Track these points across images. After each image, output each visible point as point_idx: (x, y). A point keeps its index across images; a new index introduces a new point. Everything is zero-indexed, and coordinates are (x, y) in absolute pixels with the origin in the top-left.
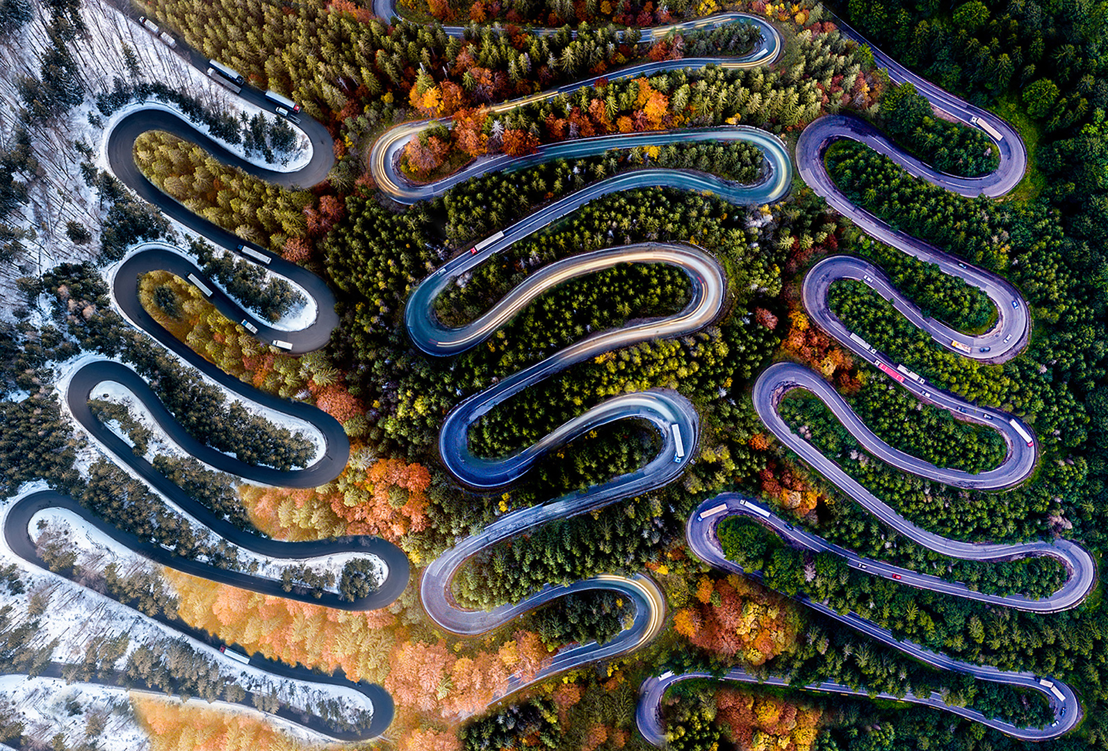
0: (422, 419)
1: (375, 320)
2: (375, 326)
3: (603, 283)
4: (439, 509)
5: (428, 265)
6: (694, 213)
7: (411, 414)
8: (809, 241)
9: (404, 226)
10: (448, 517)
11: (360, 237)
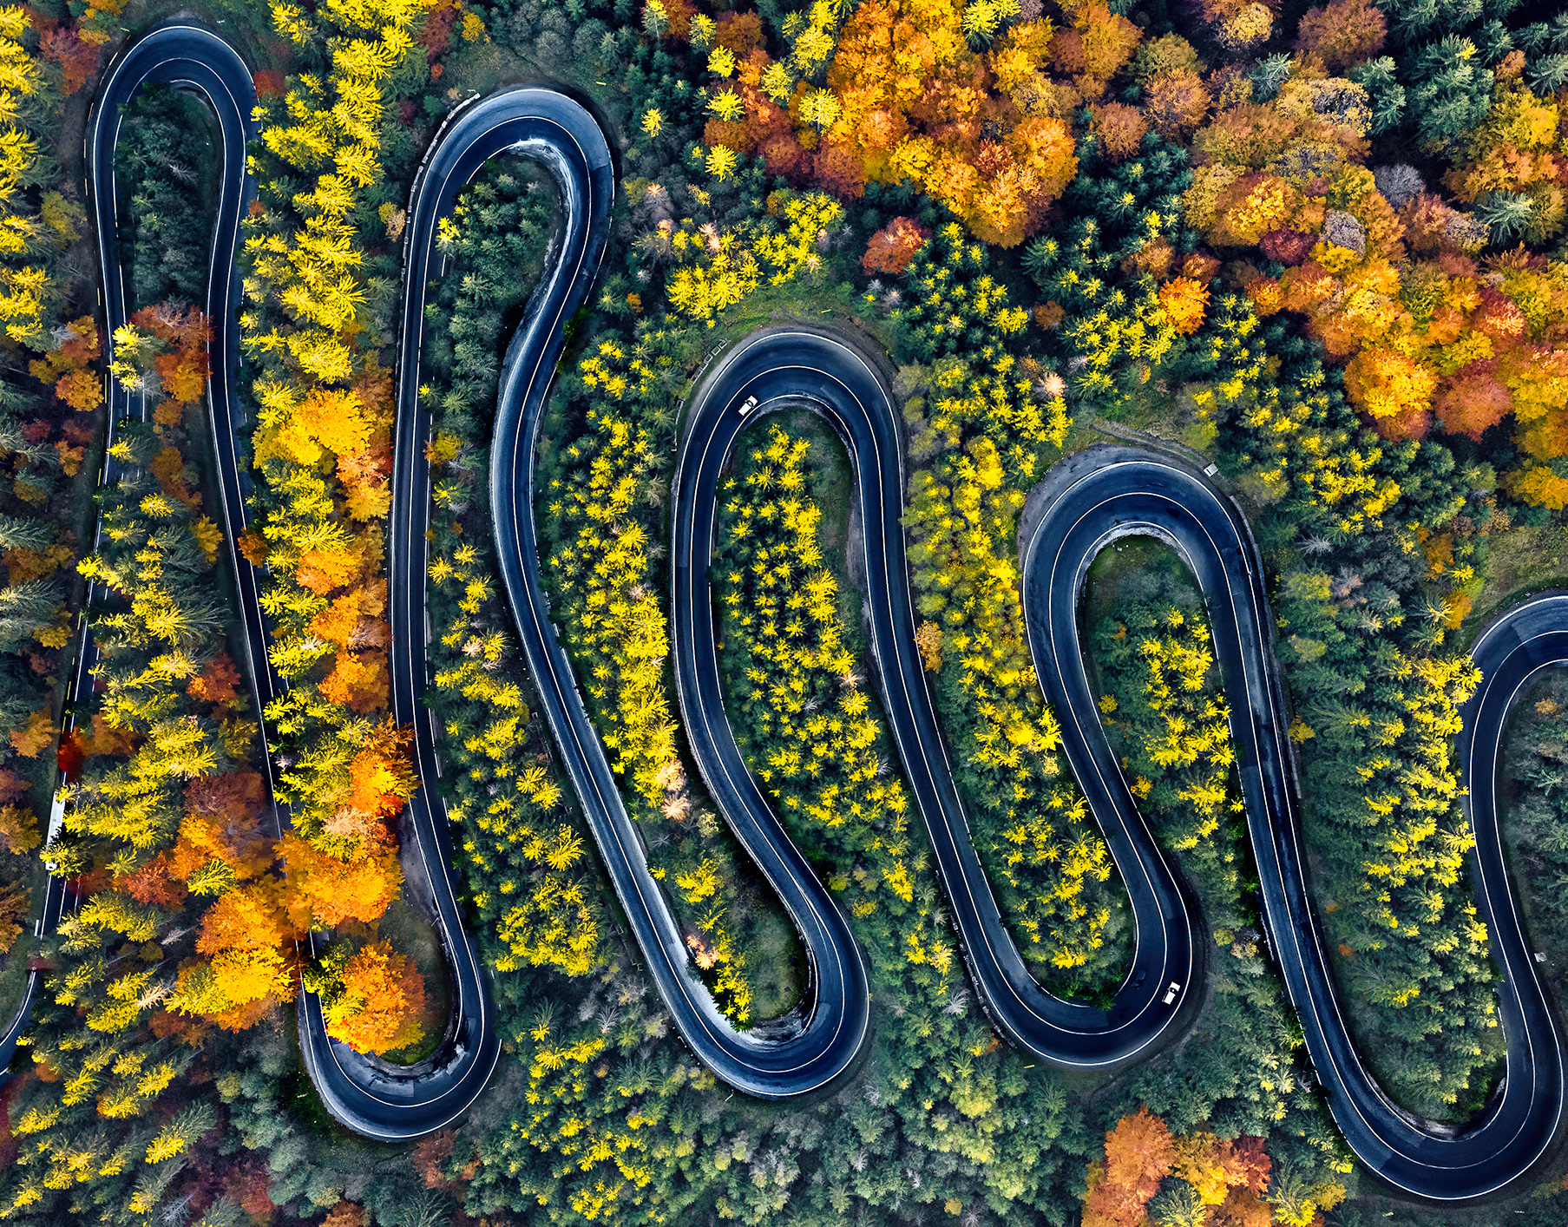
0: (1004, 1102)
4: (1222, 1109)
5: (653, 1028)
7: (990, 1129)
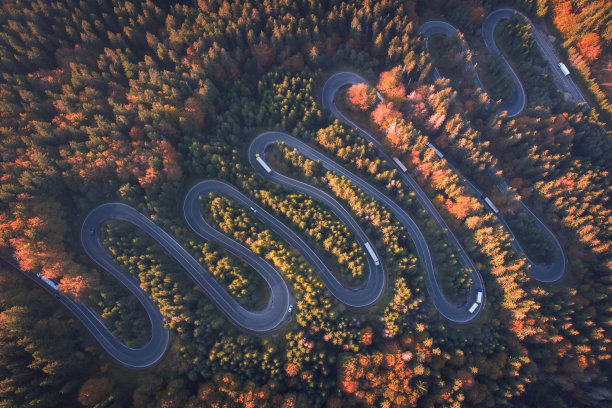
0: (209, 162)
1: (251, 114)
2: (248, 116)
3: (336, 225)
4: (159, 191)
5: (296, 130)
6: (405, 260)
8: (428, 343)
9: (310, 106)
10: (156, 199)
11: (290, 85)
